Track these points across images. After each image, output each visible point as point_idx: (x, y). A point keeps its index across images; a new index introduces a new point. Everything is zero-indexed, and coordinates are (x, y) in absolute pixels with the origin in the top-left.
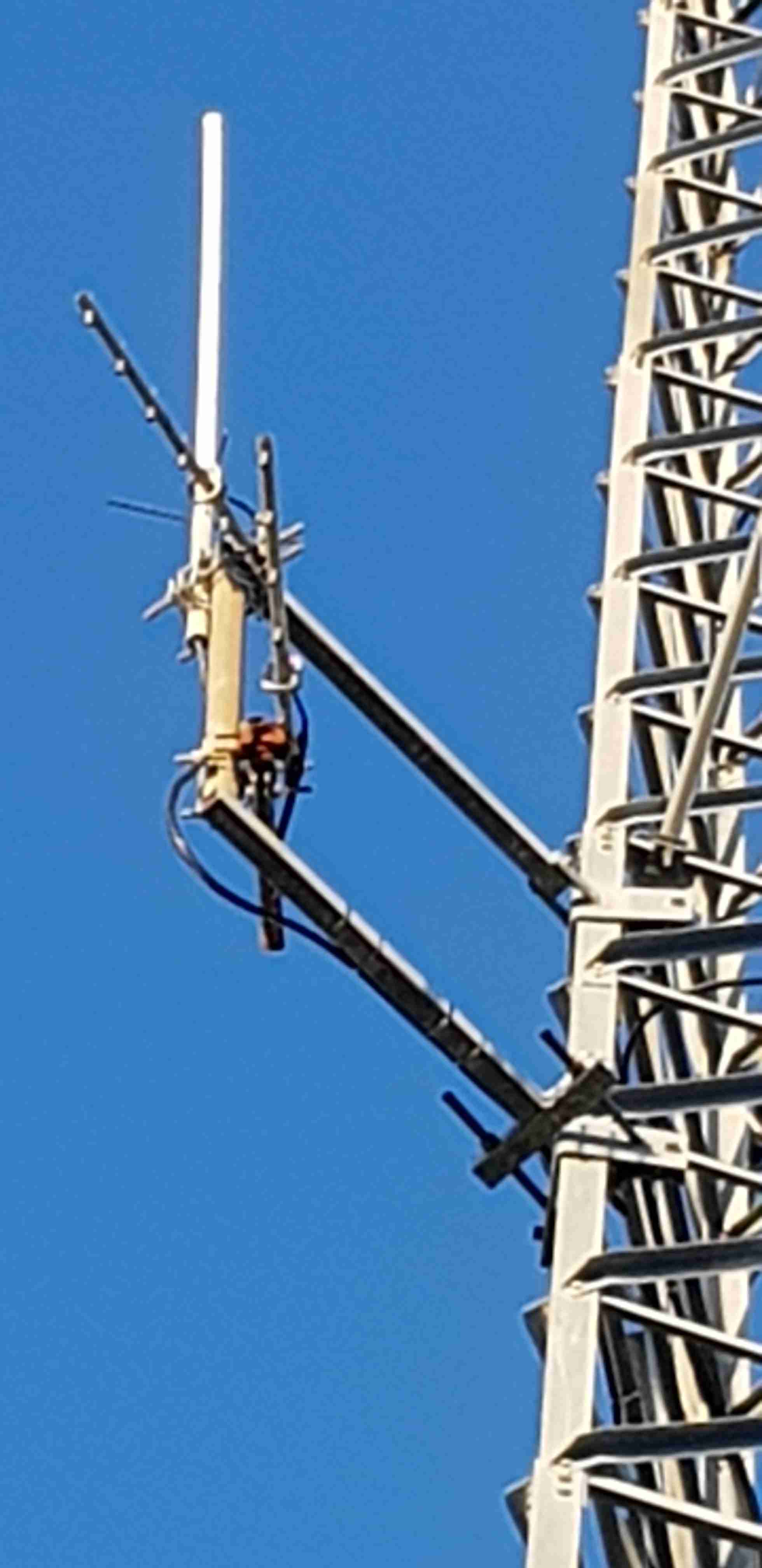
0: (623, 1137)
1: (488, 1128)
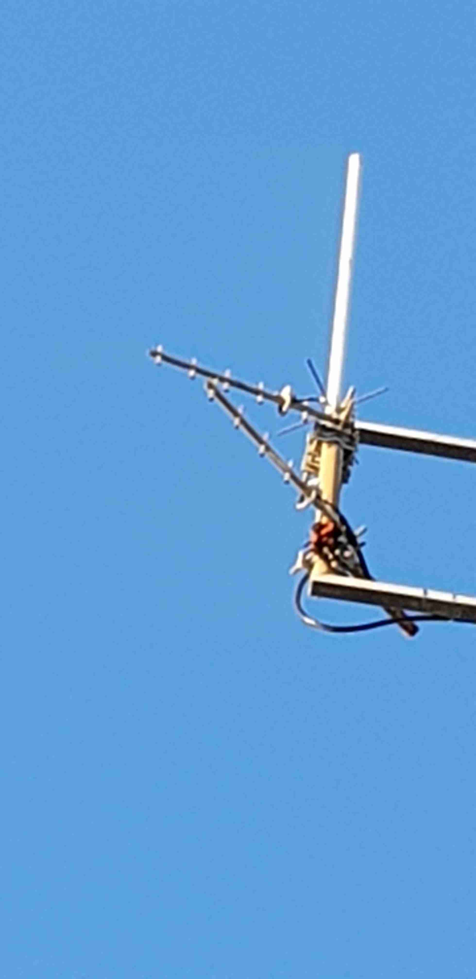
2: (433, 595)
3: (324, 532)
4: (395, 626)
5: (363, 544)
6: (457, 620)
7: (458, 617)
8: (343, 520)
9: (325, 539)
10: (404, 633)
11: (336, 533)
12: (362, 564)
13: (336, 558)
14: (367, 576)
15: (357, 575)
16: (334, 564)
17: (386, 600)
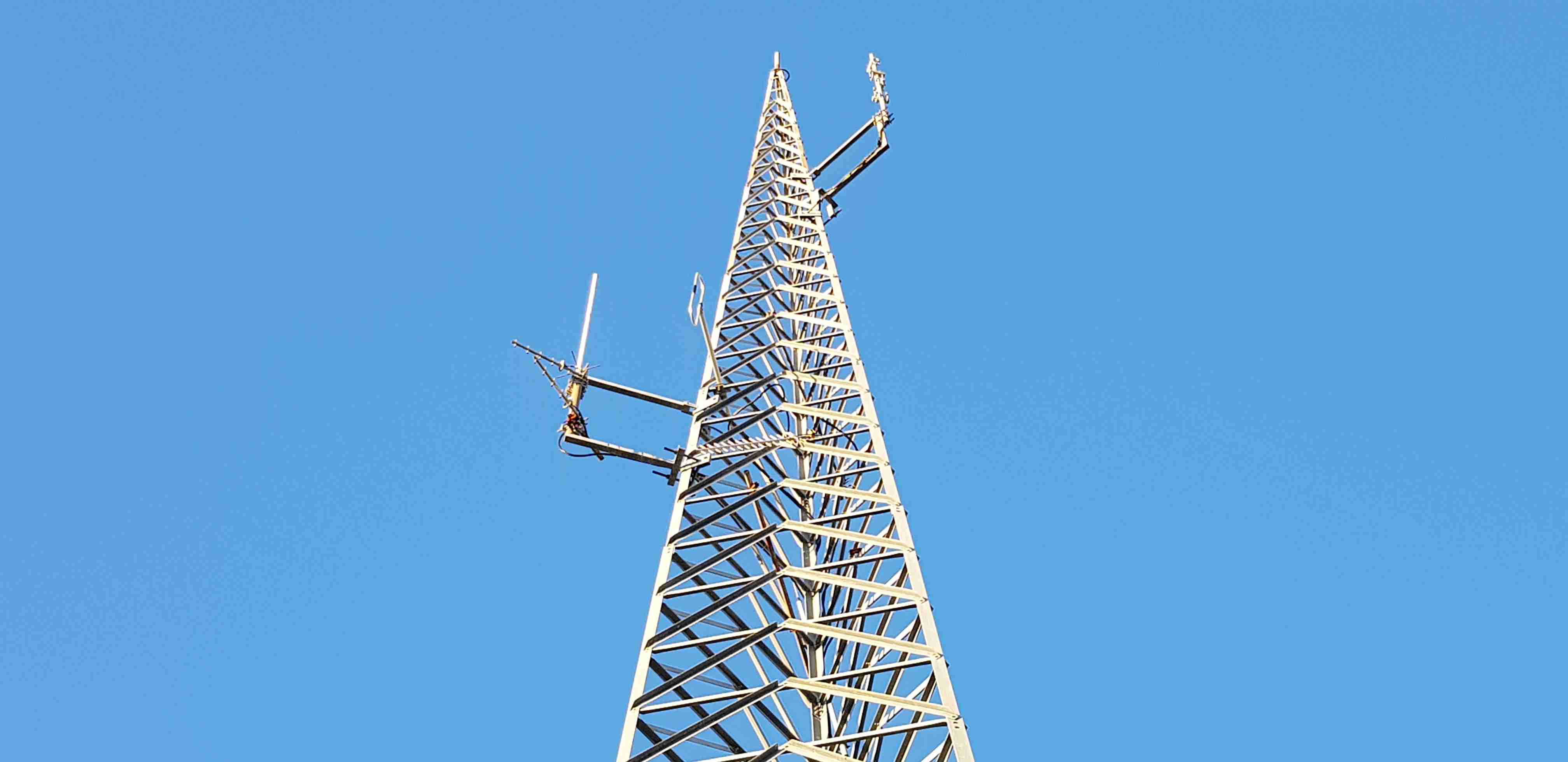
0: (695, 461)
1: (666, 474)
2: (611, 446)
3: (572, 418)
4: (595, 457)
5: (587, 424)
6: (619, 456)
7: (620, 455)
8: (580, 414)
9: (572, 420)
10: (599, 460)
11: (577, 418)
12: (586, 431)
13: (576, 428)
14: (587, 436)
15: (583, 435)
16: (575, 430)
17: (592, 445)
